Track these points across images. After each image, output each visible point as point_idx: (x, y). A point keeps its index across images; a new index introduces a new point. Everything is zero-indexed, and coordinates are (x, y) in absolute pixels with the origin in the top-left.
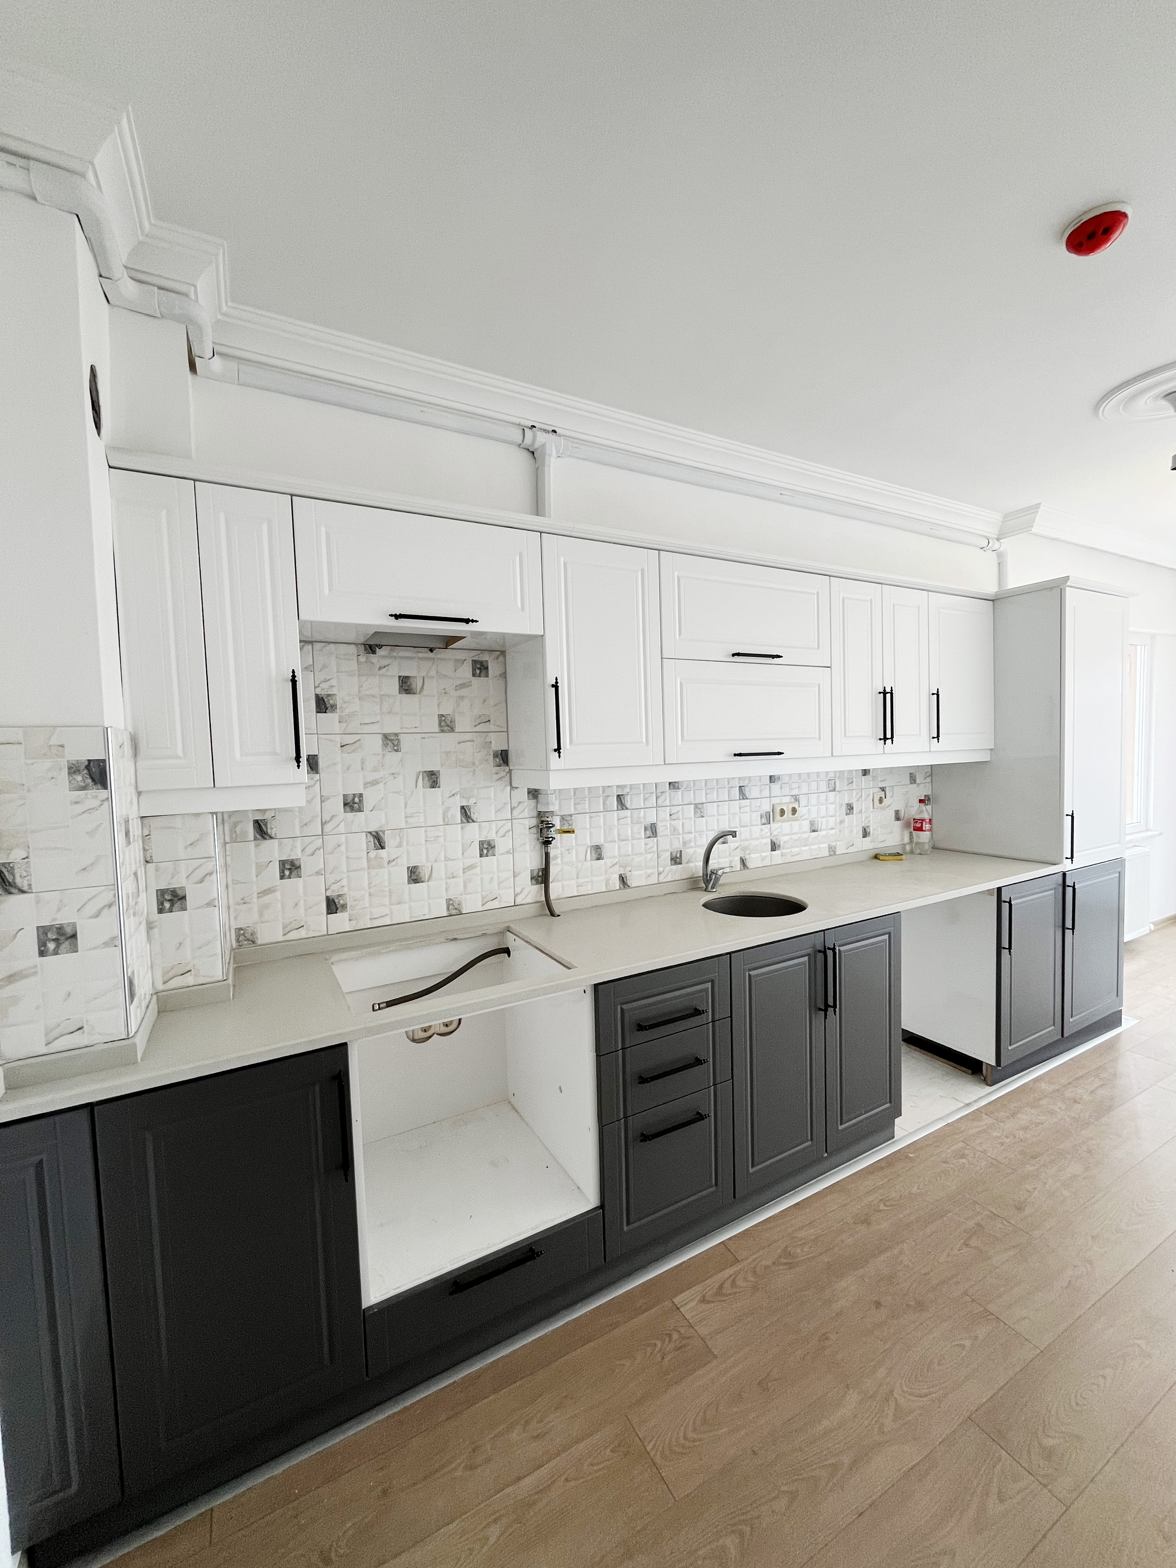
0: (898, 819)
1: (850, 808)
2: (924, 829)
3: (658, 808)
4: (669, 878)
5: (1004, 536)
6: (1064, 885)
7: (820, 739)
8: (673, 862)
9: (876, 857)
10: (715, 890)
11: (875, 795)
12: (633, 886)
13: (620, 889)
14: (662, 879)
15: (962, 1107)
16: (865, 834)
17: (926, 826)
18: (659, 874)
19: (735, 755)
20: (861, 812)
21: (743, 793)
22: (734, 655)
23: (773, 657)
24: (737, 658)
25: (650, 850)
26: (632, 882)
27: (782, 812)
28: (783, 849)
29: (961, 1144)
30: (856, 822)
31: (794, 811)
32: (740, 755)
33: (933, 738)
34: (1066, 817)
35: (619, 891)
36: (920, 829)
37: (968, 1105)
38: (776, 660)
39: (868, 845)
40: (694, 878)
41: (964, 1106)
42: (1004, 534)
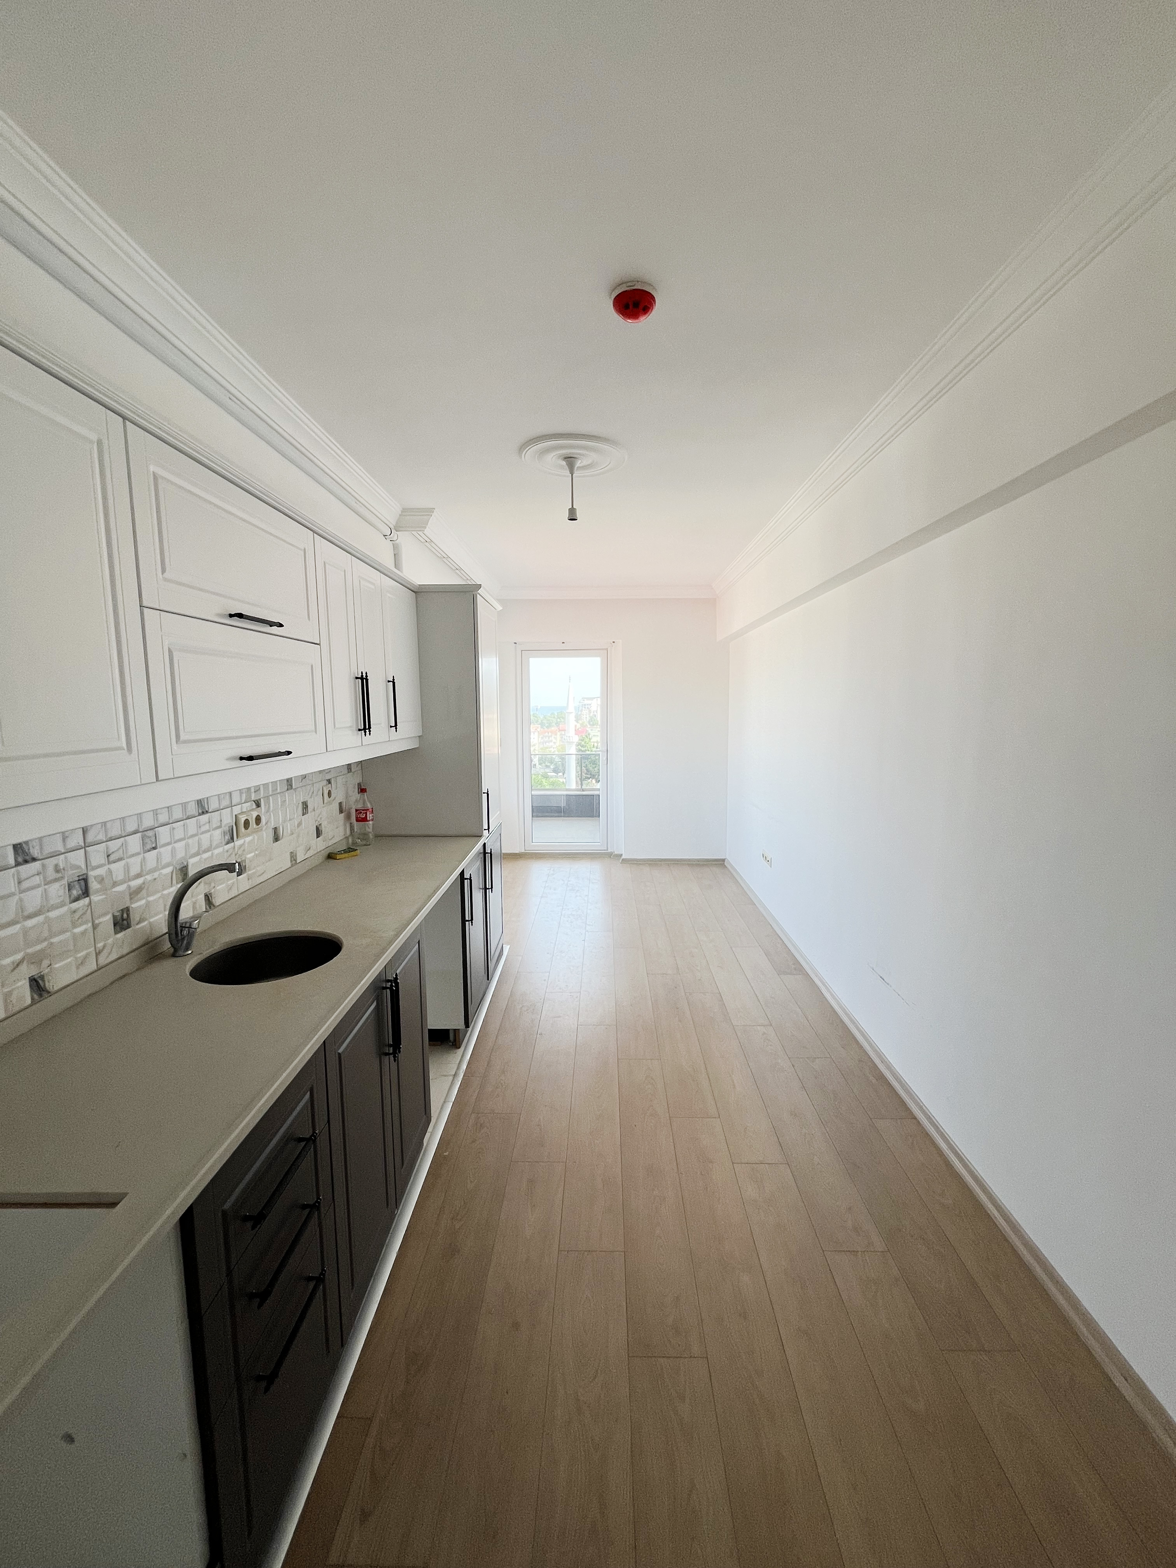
0: (341, 811)
1: (305, 806)
2: (368, 819)
3: (87, 848)
4: (114, 956)
5: (401, 529)
6: (485, 853)
7: (316, 732)
8: (118, 928)
9: (331, 856)
10: (190, 952)
11: (325, 788)
12: (56, 989)
13: (34, 1002)
14: (103, 960)
15: (453, 1080)
16: (319, 833)
17: (370, 816)
18: (98, 954)
19: (242, 759)
20: (314, 810)
21: (202, 805)
22: (231, 616)
23: (271, 624)
24: (236, 621)
25: (80, 921)
26: (54, 983)
27: (247, 824)
28: (249, 870)
29: (473, 1116)
30: (309, 822)
31: (258, 820)
32: (250, 758)
33: (391, 727)
34: (483, 795)
35: (34, 1007)
36: (365, 820)
37: (455, 1075)
38: (275, 630)
39: (320, 845)
40: (151, 941)
41: (454, 1078)
42: (400, 527)
